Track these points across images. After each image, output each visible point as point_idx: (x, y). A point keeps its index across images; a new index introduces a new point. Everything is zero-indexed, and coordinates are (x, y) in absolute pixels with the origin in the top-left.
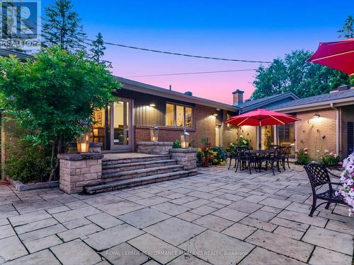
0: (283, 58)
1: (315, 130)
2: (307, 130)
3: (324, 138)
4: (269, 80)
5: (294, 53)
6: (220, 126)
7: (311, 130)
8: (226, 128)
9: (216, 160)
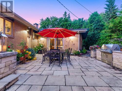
0: (50, 18)
1: (71, 41)
2: (68, 41)
3: (74, 44)
4: (45, 24)
5: (53, 17)
6: (29, 37)
7: (69, 41)
8: (32, 39)
9: (31, 57)
